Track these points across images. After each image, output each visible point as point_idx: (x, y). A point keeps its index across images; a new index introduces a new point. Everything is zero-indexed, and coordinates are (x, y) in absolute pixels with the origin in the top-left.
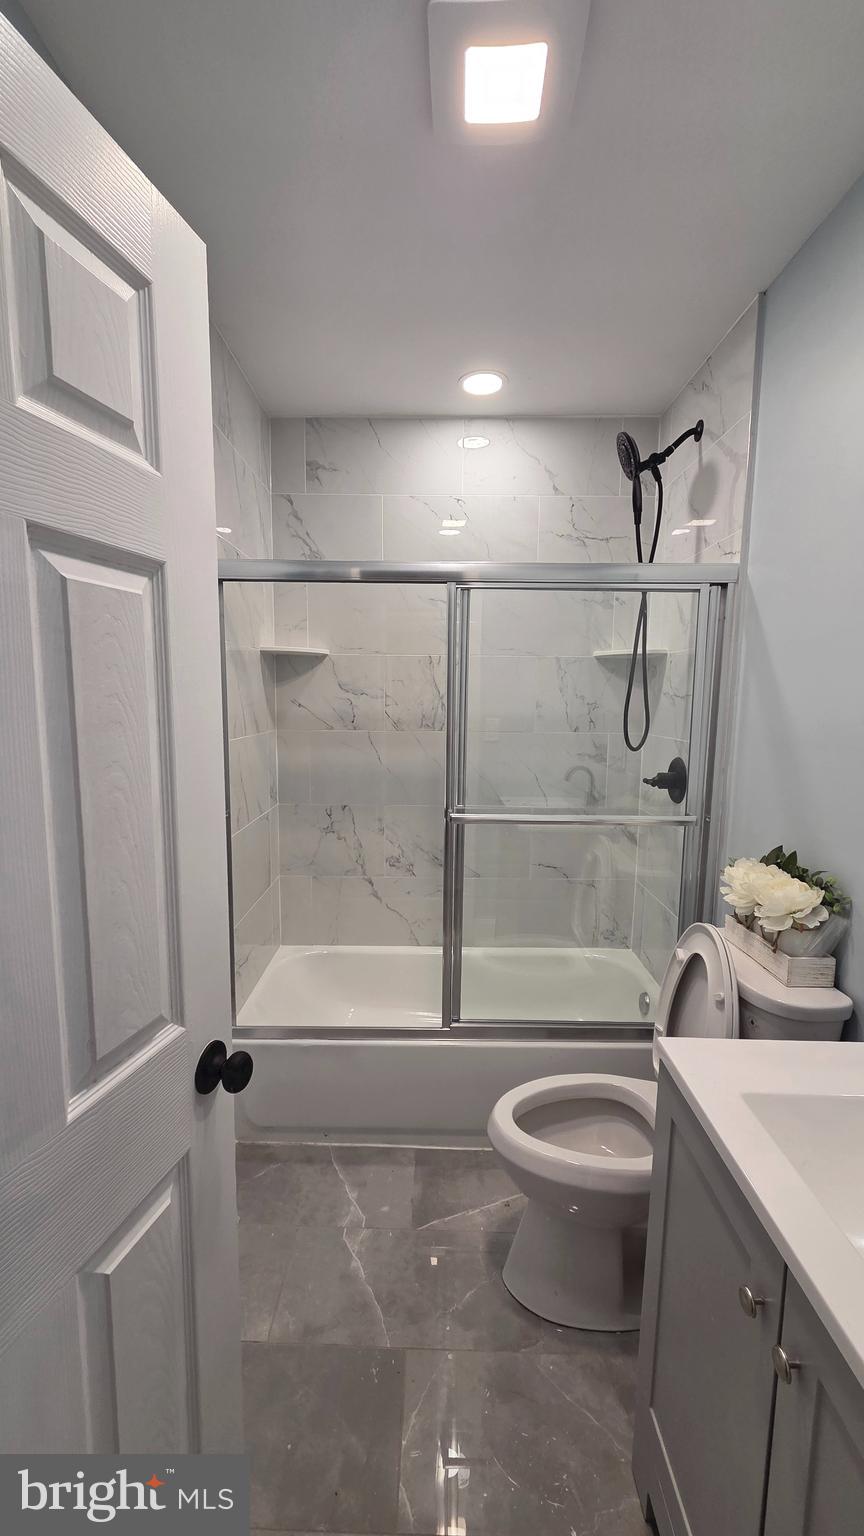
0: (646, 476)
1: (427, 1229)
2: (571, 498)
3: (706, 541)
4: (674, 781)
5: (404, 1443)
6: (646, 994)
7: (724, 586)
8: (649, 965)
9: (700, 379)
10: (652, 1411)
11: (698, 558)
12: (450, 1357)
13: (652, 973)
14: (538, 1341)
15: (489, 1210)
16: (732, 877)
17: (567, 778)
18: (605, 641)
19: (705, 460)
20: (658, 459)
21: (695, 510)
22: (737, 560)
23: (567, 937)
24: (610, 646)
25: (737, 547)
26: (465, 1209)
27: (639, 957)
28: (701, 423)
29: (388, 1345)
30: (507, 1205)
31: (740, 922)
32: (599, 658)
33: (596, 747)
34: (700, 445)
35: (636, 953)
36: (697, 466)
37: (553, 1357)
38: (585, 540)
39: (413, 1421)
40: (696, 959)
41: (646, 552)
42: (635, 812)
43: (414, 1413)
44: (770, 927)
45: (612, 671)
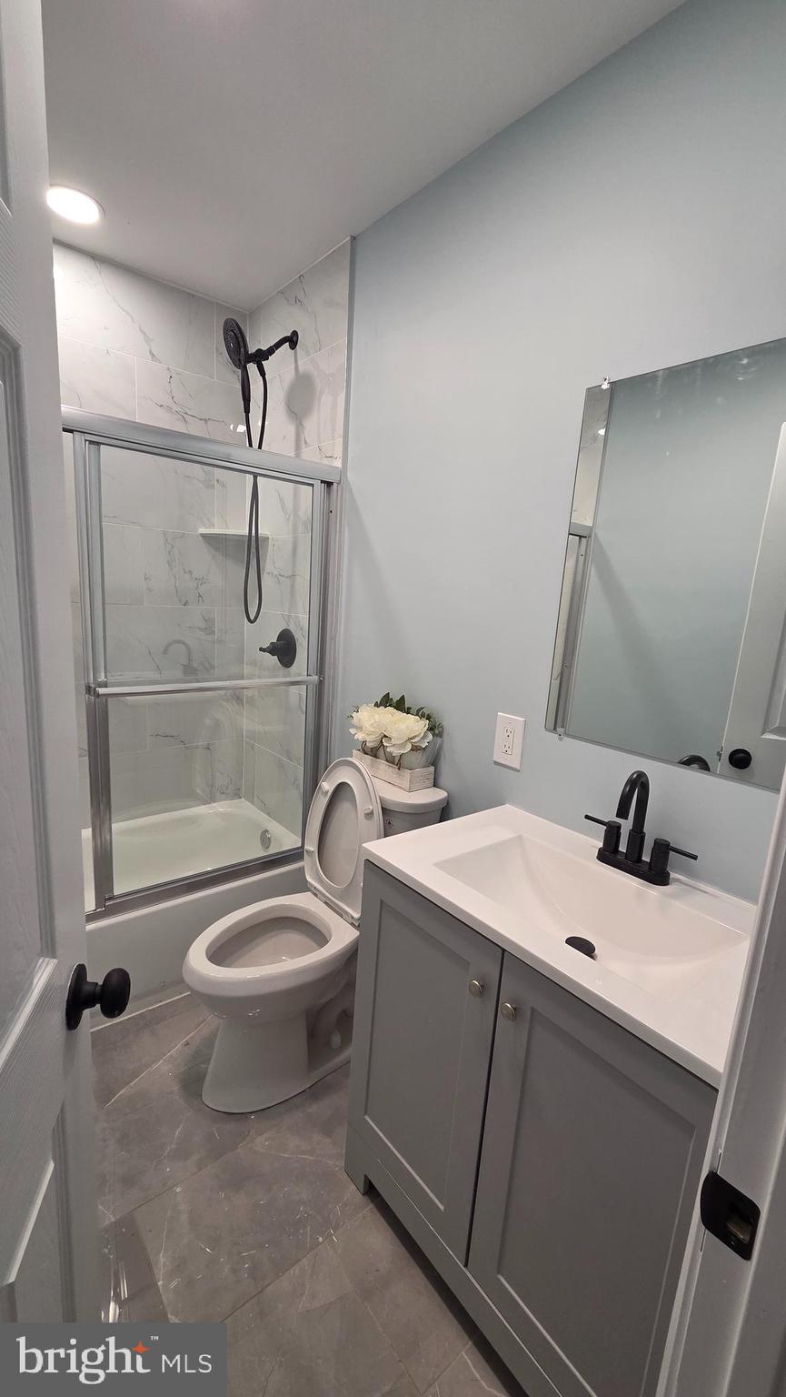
0: (252, 368)
1: (115, 1102)
2: (168, 369)
3: (306, 442)
4: (284, 649)
5: (160, 1283)
6: (267, 831)
7: (329, 484)
8: (264, 808)
9: (293, 290)
10: (367, 1117)
11: (298, 455)
12: (178, 1190)
13: (269, 814)
14: (249, 1132)
15: (171, 1056)
16: (359, 720)
17: (165, 652)
18: (208, 519)
19: (301, 368)
20: (261, 357)
21: (293, 412)
22: (338, 464)
23: (189, 797)
24: (214, 525)
25: (339, 452)
26: (150, 1066)
27: (253, 803)
28: (295, 333)
29: (113, 1220)
30: (187, 1044)
31: (366, 753)
32: (204, 536)
33: (206, 621)
34: (296, 354)
35: (249, 801)
36: (293, 372)
37: (266, 1135)
38: (187, 417)
39: (162, 1260)
40: (342, 787)
41: (255, 440)
42: (242, 678)
43: (161, 1255)
44: (396, 752)
45: (217, 549)
